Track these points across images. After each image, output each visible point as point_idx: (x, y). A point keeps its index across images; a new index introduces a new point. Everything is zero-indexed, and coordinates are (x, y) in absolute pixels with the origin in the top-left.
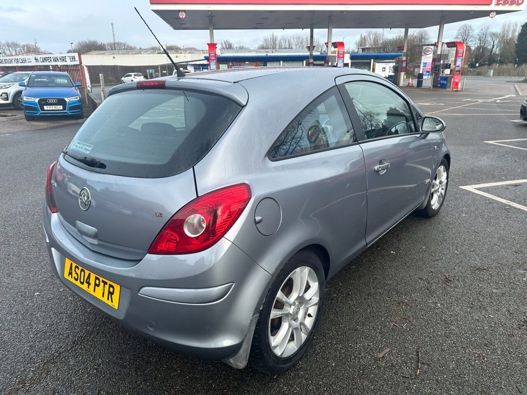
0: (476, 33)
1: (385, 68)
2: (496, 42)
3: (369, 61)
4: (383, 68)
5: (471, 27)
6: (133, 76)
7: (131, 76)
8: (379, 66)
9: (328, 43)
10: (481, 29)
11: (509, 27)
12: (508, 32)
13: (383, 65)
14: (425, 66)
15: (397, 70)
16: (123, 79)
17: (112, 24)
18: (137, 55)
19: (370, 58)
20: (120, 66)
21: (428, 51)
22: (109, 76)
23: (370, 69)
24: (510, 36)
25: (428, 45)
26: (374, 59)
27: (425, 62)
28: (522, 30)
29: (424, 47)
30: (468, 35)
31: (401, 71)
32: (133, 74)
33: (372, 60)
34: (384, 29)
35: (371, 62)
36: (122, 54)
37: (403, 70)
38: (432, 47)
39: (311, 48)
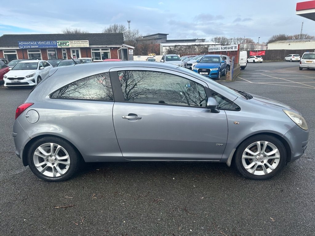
6: (293, 56)
7: (291, 56)
16: (286, 58)
17: (303, 23)
18: (307, 42)
20: (286, 50)
22: (277, 56)
32: (293, 55)
36: (296, 42)
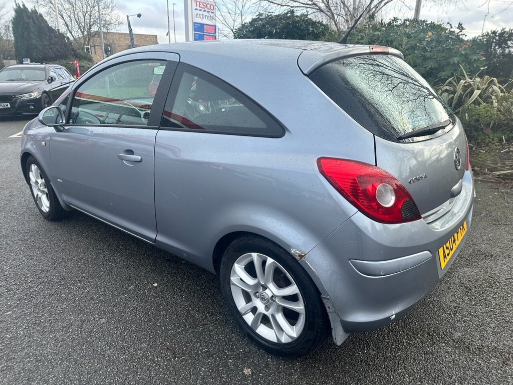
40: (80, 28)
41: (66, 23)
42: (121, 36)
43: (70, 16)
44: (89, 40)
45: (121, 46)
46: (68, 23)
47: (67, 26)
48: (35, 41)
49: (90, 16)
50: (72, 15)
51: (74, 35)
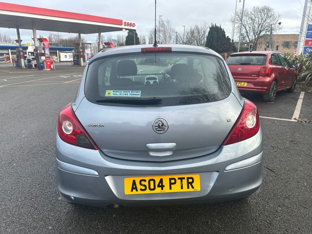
0: (106, 39)
1: (66, 56)
2: (116, 45)
3: (56, 51)
4: (65, 56)
5: (103, 36)
8: (62, 55)
9: (34, 39)
10: (108, 37)
11: (120, 37)
12: (120, 40)
13: (65, 54)
14: (88, 55)
15: (78, 57)
19: (56, 49)
21: (88, 47)
23: (57, 56)
24: (121, 42)
25: (87, 44)
26: (58, 50)
27: (87, 53)
28: (126, 39)
29: (86, 45)
30: (102, 40)
31: (81, 58)
33: (58, 51)
34: (59, 32)
35: (57, 52)
37: (82, 57)
38: (89, 45)
39: (19, 41)
40: (254, 34)
41: (247, 31)
42: (280, 36)
43: (250, 27)
44: (258, 40)
45: (279, 42)
46: (248, 31)
47: (247, 33)
48: (214, 43)
49: (262, 26)
50: (251, 27)
51: (249, 38)
